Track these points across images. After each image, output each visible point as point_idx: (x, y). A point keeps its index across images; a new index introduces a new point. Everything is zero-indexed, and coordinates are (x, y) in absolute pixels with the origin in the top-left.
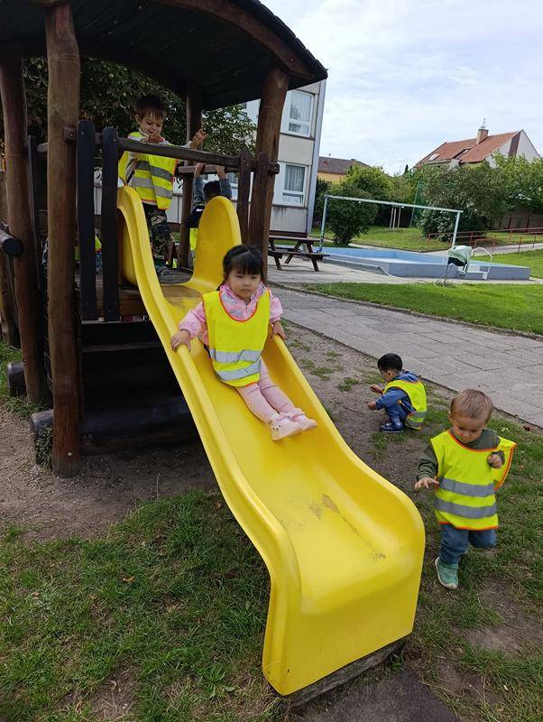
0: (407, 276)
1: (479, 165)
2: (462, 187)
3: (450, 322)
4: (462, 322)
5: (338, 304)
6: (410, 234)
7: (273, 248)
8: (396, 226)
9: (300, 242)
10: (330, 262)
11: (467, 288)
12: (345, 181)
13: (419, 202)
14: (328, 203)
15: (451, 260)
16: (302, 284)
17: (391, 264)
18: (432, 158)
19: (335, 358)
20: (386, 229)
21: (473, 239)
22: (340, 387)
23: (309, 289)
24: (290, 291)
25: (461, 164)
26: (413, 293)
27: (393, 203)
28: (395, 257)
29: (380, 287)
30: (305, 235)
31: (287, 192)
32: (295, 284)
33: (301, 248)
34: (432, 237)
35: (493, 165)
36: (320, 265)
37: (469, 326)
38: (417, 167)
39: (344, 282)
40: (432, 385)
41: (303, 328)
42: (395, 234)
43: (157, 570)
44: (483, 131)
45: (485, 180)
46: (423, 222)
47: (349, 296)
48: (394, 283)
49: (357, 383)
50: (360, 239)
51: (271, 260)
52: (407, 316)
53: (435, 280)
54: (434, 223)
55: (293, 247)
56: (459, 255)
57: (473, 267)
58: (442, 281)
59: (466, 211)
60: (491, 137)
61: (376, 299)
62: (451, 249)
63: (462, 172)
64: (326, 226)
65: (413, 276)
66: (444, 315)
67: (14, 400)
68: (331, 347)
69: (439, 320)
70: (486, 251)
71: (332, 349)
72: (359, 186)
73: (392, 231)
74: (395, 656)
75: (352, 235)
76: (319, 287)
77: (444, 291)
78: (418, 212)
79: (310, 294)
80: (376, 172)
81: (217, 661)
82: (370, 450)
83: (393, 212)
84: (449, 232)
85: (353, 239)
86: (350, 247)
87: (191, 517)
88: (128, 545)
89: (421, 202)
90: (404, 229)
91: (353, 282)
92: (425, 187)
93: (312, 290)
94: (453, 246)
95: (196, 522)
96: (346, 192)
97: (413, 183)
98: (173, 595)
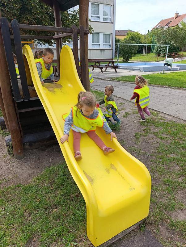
0: (150, 71)
1: (175, 27)
2: (169, 36)
3: (165, 87)
4: (170, 87)
6: (151, 56)
7: (100, 65)
8: (145, 53)
9: (110, 62)
10: (121, 68)
11: (172, 74)
12: (126, 38)
13: (153, 43)
14: (119, 47)
15: (165, 64)
16: (111, 78)
17: (143, 67)
18: (158, 26)
19: (122, 105)
20: (142, 55)
21: (174, 55)
22: (123, 116)
24: (106, 81)
25: (168, 27)
26: (152, 77)
27: (143, 45)
30: (112, 59)
31: (105, 44)
32: (108, 78)
33: (110, 64)
34: (159, 56)
35: (181, 26)
36: (117, 70)
37: (172, 88)
38: (152, 30)
39: (126, 76)
40: (158, 112)
42: (145, 56)
43: (50, 195)
44: (177, 14)
45: (178, 33)
46: (155, 51)
47: (128, 81)
48: (145, 74)
49: (130, 114)
50: (132, 59)
53: (160, 72)
54: (159, 51)
55: (107, 64)
56: (169, 62)
57: (174, 66)
58: (162, 72)
59: (171, 45)
63: (169, 30)
64: (119, 56)
65: (152, 71)
66: (163, 85)
69: (161, 87)
70: (179, 60)
71: (121, 102)
72: (131, 39)
73: (144, 55)
74: (142, 225)
75: (129, 58)
76: (117, 78)
77: (163, 76)
78: (153, 47)
79: (114, 81)
80: (137, 34)
81: (71, 232)
82: (134, 140)
83: (144, 48)
84: (165, 53)
85: (130, 59)
86: (129, 62)
87: (63, 173)
88: (40, 186)
89: (154, 43)
90: (148, 54)
91: (130, 75)
92: (155, 37)
93: (114, 79)
94: (166, 59)
95: (65, 175)
96: (126, 42)
97: (151, 36)
98: (56, 205)
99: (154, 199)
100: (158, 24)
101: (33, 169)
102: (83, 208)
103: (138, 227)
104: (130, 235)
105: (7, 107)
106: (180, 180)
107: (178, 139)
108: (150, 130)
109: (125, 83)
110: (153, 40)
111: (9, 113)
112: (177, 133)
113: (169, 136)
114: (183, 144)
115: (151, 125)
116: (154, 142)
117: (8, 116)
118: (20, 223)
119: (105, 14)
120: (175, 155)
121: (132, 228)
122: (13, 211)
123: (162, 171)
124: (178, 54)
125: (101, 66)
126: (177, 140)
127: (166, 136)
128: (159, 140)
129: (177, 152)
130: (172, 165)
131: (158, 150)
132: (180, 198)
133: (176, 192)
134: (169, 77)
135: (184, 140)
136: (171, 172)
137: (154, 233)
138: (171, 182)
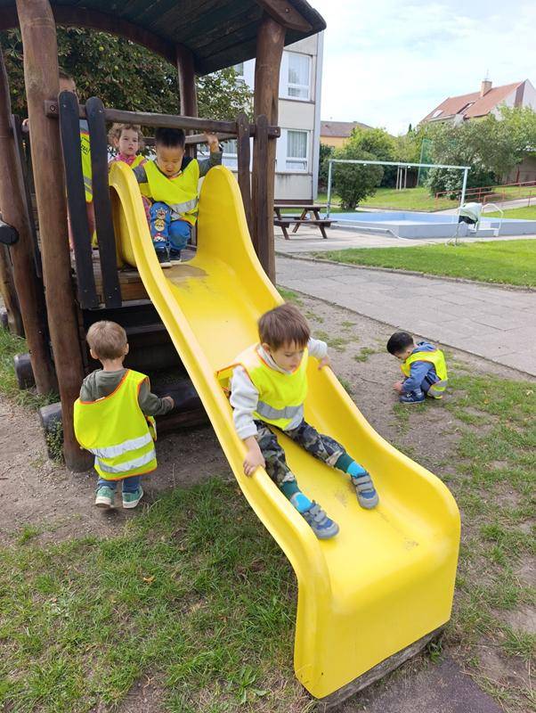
0: (417, 238)
1: (484, 118)
2: (468, 143)
3: (465, 282)
4: (477, 281)
5: (349, 271)
6: (417, 195)
7: (279, 217)
8: (403, 187)
9: (307, 210)
10: (338, 228)
11: (480, 246)
12: (349, 144)
13: (425, 161)
14: (333, 168)
16: (311, 253)
17: (400, 226)
18: (435, 115)
19: (349, 328)
20: (392, 191)
21: (483, 195)
22: (357, 358)
23: (318, 258)
24: (299, 261)
25: (465, 119)
26: (424, 254)
27: (398, 164)
28: (404, 218)
29: (391, 251)
30: (311, 202)
31: (290, 159)
32: (304, 253)
34: (440, 196)
36: (327, 231)
37: (483, 285)
38: (422, 125)
39: (354, 248)
40: (451, 350)
41: (314, 298)
42: (402, 196)
43: (178, 566)
44: (487, 83)
45: (492, 134)
46: (430, 181)
47: (360, 263)
48: (404, 246)
49: (373, 352)
50: (368, 203)
51: (277, 230)
52: (419, 279)
53: (446, 240)
54: (441, 181)
57: (484, 224)
58: (454, 240)
59: (473, 167)
60: (496, 88)
61: (387, 264)
62: (461, 207)
63: (468, 127)
64: (332, 191)
65: (423, 238)
66: (458, 276)
67: (24, 393)
68: (345, 317)
69: (453, 281)
70: (497, 207)
71: (346, 319)
72: (363, 149)
73: (399, 193)
74: (433, 645)
75: (358, 198)
76: (328, 254)
77: (455, 251)
78: (424, 172)
79: (320, 262)
80: (379, 133)
81: (246, 662)
83: (400, 173)
84: (456, 189)
85: (360, 203)
86: (357, 211)
88: (147, 541)
90: (410, 189)
91: (364, 247)
92: (431, 145)
93: (321, 258)
96: (351, 156)
97: (417, 142)
98: (197, 592)
100: (435, 110)
103: (422, 651)
104: (404, 672)
106: (525, 528)
107: (511, 421)
109: (354, 268)
110: (424, 151)
112: (507, 406)
113: (485, 414)
114: (526, 435)
116: (447, 430)
118: (104, 638)
119: (292, 78)
120: (505, 464)
121: (409, 653)
122: (81, 608)
123: (477, 506)
124: (493, 193)
125: (284, 220)
126: (508, 425)
127: (478, 414)
128: (459, 423)
129: (512, 457)
130: (500, 492)
131: (459, 449)
132: (528, 577)
133: (516, 560)
134: (473, 256)
135: (525, 425)
136: (498, 507)
137: (467, 666)
138: (502, 534)
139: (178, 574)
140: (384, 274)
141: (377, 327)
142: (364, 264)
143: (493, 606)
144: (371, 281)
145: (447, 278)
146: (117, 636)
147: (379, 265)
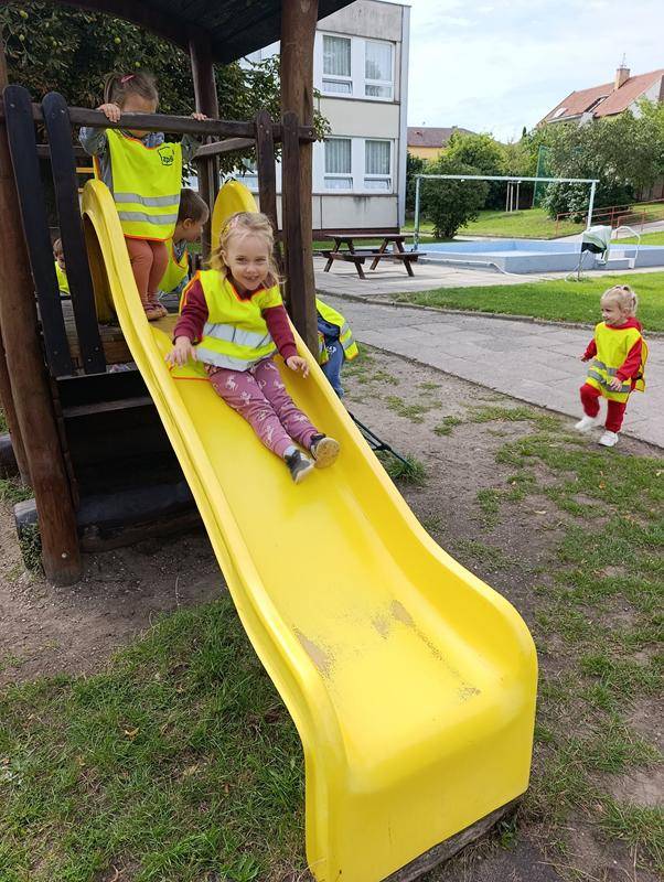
0: (529, 273)
1: (619, 117)
2: (597, 148)
5: (439, 317)
6: (532, 218)
7: (352, 250)
8: (514, 208)
9: (388, 240)
10: (429, 262)
12: (444, 155)
13: (542, 174)
14: (421, 186)
15: (585, 246)
16: (391, 295)
17: (507, 258)
18: (557, 114)
19: (431, 392)
20: (501, 214)
21: (616, 216)
22: (438, 431)
23: (399, 301)
24: (374, 306)
25: (595, 118)
26: (537, 294)
27: (506, 178)
29: (494, 291)
30: (396, 230)
31: (369, 176)
32: (382, 296)
33: (390, 247)
34: (561, 218)
35: (638, 115)
36: (414, 267)
38: (538, 128)
39: (446, 287)
40: (561, 418)
41: (389, 353)
42: (514, 219)
43: (172, 715)
44: (623, 71)
45: (628, 137)
46: (549, 200)
47: (453, 306)
48: (513, 283)
49: (459, 423)
50: (469, 230)
52: (528, 325)
53: (565, 275)
54: (563, 200)
55: (378, 247)
56: (598, 240)
57: (615, 253)
59: (604, 181)
60: (634, 78)
61: (488, 307)
62: (586, 232)
63: (597, 128)
64: (421, 216)
66: (579, 320)
68: (426, 377)
69: (571, 327)
70: (633, 231)
71: (428, 380)
72: (463, 161)
73: (509, 216)
74: (504, 824)
75: (456, 224)
76: (412, 296)
77: (578, 288)
78: (541, 187)
79: (402, 306)
80: (484, 141)
81: (249, 848)
82: (475, 516)
83: (510, 191)
84: (582, 209)
85: (459, 230)
86: (455, 241)
87: (221, 634)
88: (136, 681)
89: (544, 174)
90: (525, 212)
91: (458, 286)
92: (549, 153)
93: (403, 301)
94: (588, 228)
95: (230, 641)
96: (446, 169)
97: (533, 149)
98: (194, 751)
99: (549, 728)
100: (557, 108)
101: (112, 620)
102: (293, 763)
103: (489, 832)
104: (464, 860)
105: (25, 400)
106: (642, 659)
107: (633, 512)
108: (531, 480)
110: (541, 162)
111: (28, 420)
112: (628, 492)
113: (599, 502)
114: (652, 530)
115: (536, 463)
116: (547, 524)
117: (27, 430)
118: (64, 814)
119: (371, 72)
120: (621, 570)
121: (471, 836)
122: (39, 773)
123: (578, 629)
124: (630, 213)
125: (357, 254)
126: (628, 517)
127: (590, 503)
128: (563, 515)
129: (630, 560)
130: (610, 607)
131: (561, 551)
132: (642, 726)
133: (627, 703)
135: (652, 517)
136: (607, 630)
137: (550, 852)
138: (610, 667)
139: (171, 725)
140: (482, 319)
141: (466, 389)
142: (458, 308)
143: (591, 768)
144: (465, 330)
145: (564, 323)
146: (81, 812)
147: (476, 309)
